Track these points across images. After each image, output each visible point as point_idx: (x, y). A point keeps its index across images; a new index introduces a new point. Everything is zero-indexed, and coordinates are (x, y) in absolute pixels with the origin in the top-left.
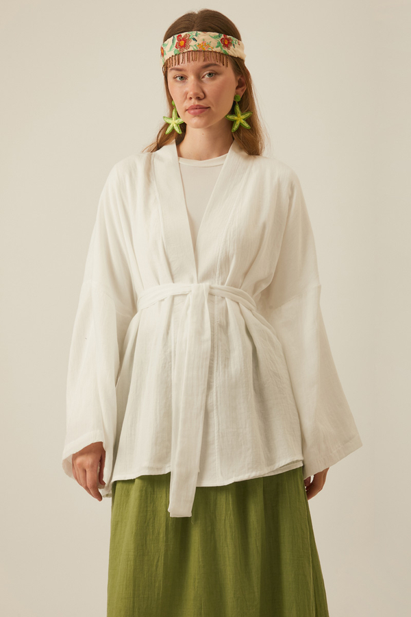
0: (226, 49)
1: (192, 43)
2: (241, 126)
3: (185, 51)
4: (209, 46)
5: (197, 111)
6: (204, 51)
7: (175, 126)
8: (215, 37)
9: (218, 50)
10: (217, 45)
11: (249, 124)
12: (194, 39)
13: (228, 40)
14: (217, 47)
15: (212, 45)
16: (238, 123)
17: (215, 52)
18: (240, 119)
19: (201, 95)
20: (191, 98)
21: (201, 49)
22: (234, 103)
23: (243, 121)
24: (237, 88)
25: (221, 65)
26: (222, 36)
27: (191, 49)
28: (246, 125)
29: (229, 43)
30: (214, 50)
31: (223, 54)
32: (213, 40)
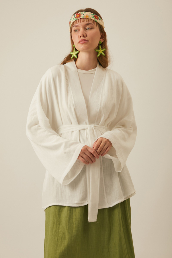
0: (96, 20)
1: (82, 15)
2: (101, 54)
3: (79, 18)
4: (89, 17)
5: (83, 42)
6: (87, 18)
7: (74, 55)
8: (92, 14)
9: (93, 19)
10: (92, 17)
11: (105, 54)
12: (83, 14)
13: (97, 17)
14: (93, 18)
15: (90, 17)
16: (100, 53)
17: (92, 20)
18: (101, 51)
19: (85, 35)
20: (81, 36)
21: (86, 17)
22: (99, 45)
23: (102, 52)
24: (101, 38)
25: (94, 25)
26: (95, 15)
27: (81, 17)
28: (103, 54)
29: (98, 18)
30: (91, 18)
31: (95, 21)
32: (91, 15)
